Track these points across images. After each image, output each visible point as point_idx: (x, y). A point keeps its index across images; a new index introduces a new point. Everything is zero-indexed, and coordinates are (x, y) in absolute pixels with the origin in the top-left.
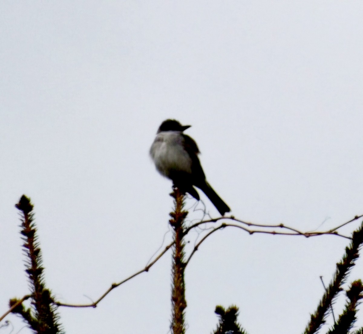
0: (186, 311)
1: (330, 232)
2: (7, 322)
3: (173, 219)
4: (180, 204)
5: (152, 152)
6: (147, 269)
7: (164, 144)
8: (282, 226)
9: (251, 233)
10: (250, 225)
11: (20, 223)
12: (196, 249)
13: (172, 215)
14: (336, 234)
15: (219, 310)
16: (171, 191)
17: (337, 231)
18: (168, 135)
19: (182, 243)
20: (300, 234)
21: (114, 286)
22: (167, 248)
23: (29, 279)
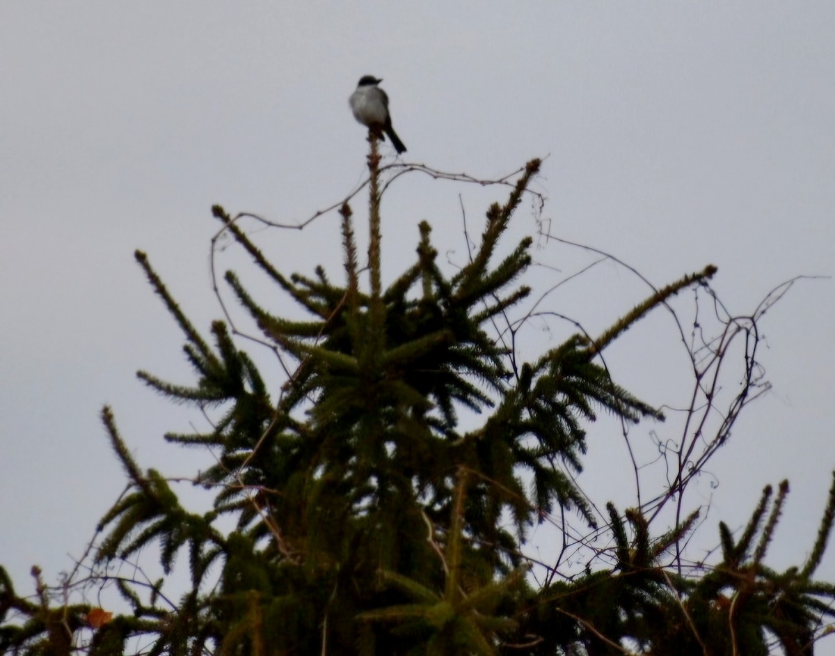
1: (500, 182)
3: (370, 160)
4: (374, 147)
5: (352, 101)
7: (363, 97)
8: (464, 175)
9: (436, 177)
12: (387, 186)
13: (368, 157)
14: (506, 183)
16: (367, 136)
18: (367, 89)
19: (377, 182)
20: (476, 181)
21: (319, 214)
22: (364, 185)
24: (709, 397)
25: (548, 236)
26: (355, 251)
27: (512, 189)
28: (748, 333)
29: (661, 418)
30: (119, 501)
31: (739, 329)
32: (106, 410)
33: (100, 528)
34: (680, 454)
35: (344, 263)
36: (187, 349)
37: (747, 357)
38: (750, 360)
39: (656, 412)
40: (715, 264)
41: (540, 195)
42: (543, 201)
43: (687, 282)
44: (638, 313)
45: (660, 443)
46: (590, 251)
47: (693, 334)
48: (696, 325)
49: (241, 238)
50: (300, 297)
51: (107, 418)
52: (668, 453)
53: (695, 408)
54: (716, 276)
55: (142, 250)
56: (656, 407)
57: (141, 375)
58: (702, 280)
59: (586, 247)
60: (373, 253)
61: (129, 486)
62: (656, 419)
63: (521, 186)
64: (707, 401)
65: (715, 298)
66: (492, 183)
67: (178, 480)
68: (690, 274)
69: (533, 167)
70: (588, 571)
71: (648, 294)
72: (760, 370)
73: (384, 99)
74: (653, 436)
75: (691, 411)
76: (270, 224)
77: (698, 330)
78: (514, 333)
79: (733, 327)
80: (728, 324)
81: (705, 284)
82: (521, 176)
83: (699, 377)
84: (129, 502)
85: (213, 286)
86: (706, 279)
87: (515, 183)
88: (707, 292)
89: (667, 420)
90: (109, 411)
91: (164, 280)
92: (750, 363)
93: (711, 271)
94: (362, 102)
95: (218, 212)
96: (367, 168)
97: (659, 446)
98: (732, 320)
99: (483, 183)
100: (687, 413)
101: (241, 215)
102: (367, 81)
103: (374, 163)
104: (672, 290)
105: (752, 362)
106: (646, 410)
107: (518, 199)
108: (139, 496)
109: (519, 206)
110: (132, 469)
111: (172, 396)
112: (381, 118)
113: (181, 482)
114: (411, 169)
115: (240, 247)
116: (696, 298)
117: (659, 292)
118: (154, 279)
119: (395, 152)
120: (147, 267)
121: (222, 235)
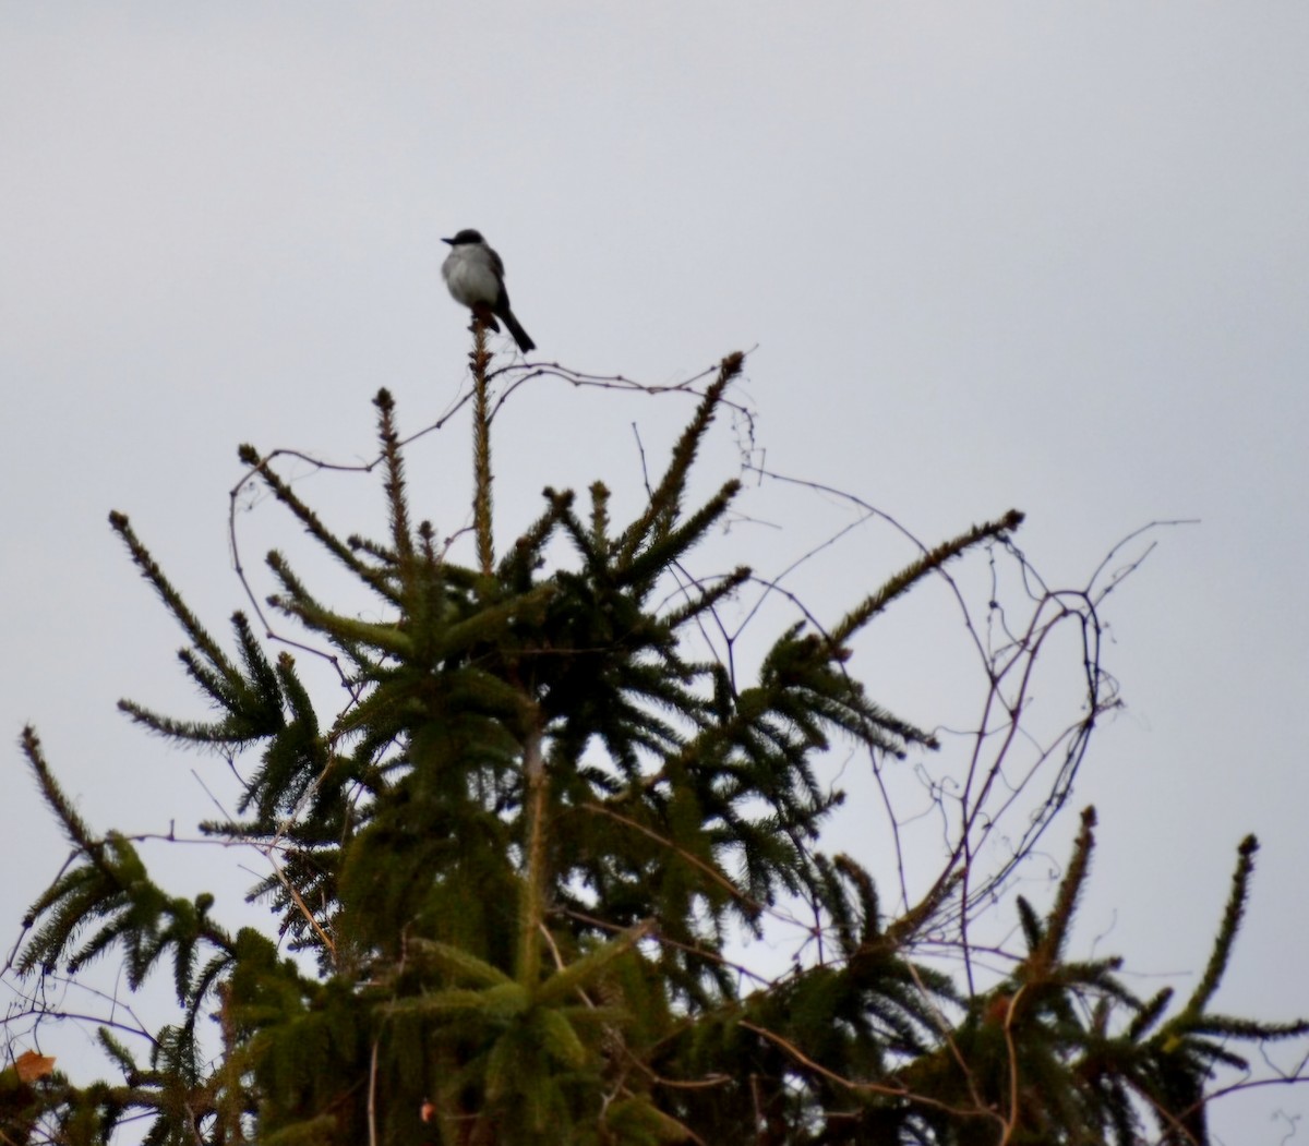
0: (494, 484)
1: (679, 388)
2: (251, 484)
3: (474, 361)
4: (480, 343)
5: (446, 271)
6: (439, 425)
7: (463, 263)
8: (619, 378)
9: (577, 384)
10: (578, 375)
11: (376, 422)
12: (502, 400)
13: (472, 355)
14: (689, 390)
15: (548, 493)
16: (469, 322)
17: (691, 385)
19: (486, 394)
20: (640, 388)
22: (466, 399)
23: (387, 496)
24: (1015, 714)
25: (761, 472)
26: (402, 463)
27: (700, 401)
28: (1084, 622)
29: (933, 744)
30: (58, 879)
31: (1065, 613)
32: (28, 732)
33: (28, 923)
34: (964, 800)
35: (384, 482)
36: (185, 656)
37: (1087, 663)
38: (1092, 668)
39: (925, 737)
40: (1019, 508)
41: (744, 410)
42: (750, 418)
43: (977, 535)
44: (897, 587)
45: (933, 785)
46: (820, 490)
47: (989, 619)
48: (993, 605)
49: (285, 494)
50: (375, 580)
51: (30, 744)
52: (945, 799)
53: (988, 729)
54: (1023, 527)
55: (121, 511)
56: (926, 729)
57: (125, 706)
58: (1000, 533)
59: (814, 485)
60: (481, 503)
61: (73, 856)
62: (925, 746)
63: (713, 395)
64: (1008, 719)
65: (1022, 561)
66: (666, 389)
67: (141, 839)
68: (980, 524)
69: (732, 366)
70: (798, 968)
71: (914, 556)
72: (1110, 685)
73: (495, 266)
74: (921, 772)
75: (981, 734)
76: (321, 465)
77: (996, 613)
78: (730, 642)
79: (1052, 608)
80: (1043, 602)
81: (1005, 540)
82: (713, 378)
83: (995, 680)
84: (74, 880)
85: (234, 566)
86: (1007, 532)
87: (704, 391)
88: (1010, 552)
89: (943, 747)
90: (33, 735)
91: (155, 556)
92: (1093, 671)
93: (1014, 519)
94: (461, 269)
95: (248, 454)
96: (471, 373)
97: (931, 790)
98: (1048, 595)
99: (651, 390)
100: (975, 738)
101: (276, 453)
102: (469, 238)
103: (480, 362)
104: (951, 550)
105: (1097, 671)
106: (911, 735)
107: (710, 415)
108: (88, 870)
109: (712, 426)
110: (75, 828)
111: (173, 737)
112: (492, 296)
113: (147, 841)
114: (540, 373)
115: (284, 509)
116: (992, 562)
117: (931, 553)
118: (140, 555)
119: (514, 347)
120: (129, 537)
121: (246, 484)
